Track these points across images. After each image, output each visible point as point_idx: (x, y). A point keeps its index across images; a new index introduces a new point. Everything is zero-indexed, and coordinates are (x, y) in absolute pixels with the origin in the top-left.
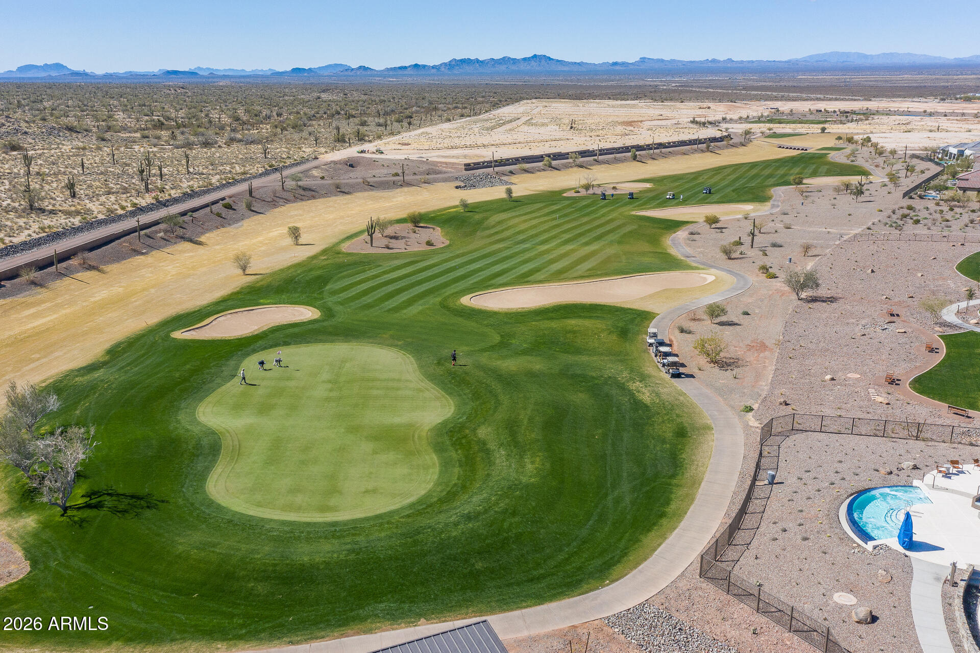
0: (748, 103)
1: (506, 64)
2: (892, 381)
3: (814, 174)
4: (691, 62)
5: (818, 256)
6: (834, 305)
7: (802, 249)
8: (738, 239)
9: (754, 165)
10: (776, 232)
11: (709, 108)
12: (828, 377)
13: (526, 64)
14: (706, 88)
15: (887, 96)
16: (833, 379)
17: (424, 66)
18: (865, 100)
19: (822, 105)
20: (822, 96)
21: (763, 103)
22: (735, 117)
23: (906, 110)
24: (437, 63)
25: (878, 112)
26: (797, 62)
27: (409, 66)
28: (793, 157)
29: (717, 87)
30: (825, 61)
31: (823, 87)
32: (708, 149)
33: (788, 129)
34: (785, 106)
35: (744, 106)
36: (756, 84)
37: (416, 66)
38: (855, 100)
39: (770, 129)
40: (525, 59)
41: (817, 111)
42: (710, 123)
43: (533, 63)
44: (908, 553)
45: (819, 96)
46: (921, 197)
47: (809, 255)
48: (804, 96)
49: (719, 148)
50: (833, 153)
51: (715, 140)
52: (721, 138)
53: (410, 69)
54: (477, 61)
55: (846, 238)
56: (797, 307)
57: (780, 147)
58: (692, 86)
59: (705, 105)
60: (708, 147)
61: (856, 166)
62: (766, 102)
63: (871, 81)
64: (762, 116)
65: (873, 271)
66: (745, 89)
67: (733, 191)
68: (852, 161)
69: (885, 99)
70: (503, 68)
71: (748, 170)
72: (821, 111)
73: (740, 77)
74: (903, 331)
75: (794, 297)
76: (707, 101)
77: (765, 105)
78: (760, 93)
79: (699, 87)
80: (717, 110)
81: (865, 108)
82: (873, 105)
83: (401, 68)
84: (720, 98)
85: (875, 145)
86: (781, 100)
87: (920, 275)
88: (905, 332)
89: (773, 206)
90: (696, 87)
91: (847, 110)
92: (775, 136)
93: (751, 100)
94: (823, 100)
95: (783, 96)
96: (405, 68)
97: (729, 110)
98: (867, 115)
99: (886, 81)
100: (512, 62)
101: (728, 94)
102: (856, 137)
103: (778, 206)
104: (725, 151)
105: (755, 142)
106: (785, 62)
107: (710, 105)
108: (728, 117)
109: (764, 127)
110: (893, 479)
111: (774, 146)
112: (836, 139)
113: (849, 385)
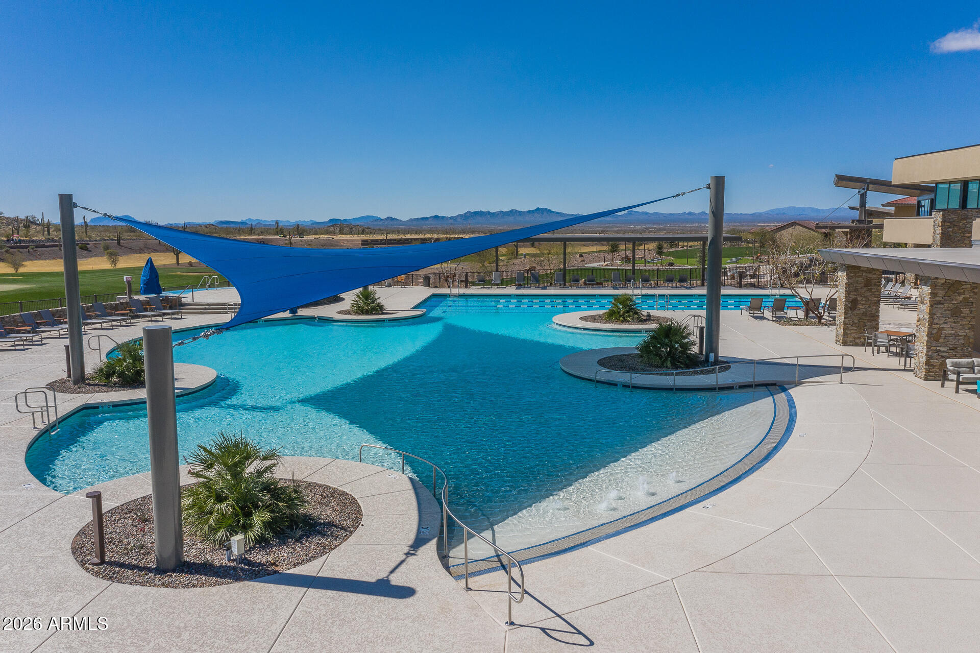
1: (513, 215)
4: (671, 214)
13: (530, 215)
17: (443, 217)
24: (455, 215)
26: (760, 215)
27: (430, 217)
30: (784, 213)
37: (436, 217)
40: (529, 212)
43: (536, 215)
53: (430, 219)
54: (489, 212)
70: (511, 219)
83: (423, 219)
96: (427, 218)
100: (518, 214)
106: (751, 214)
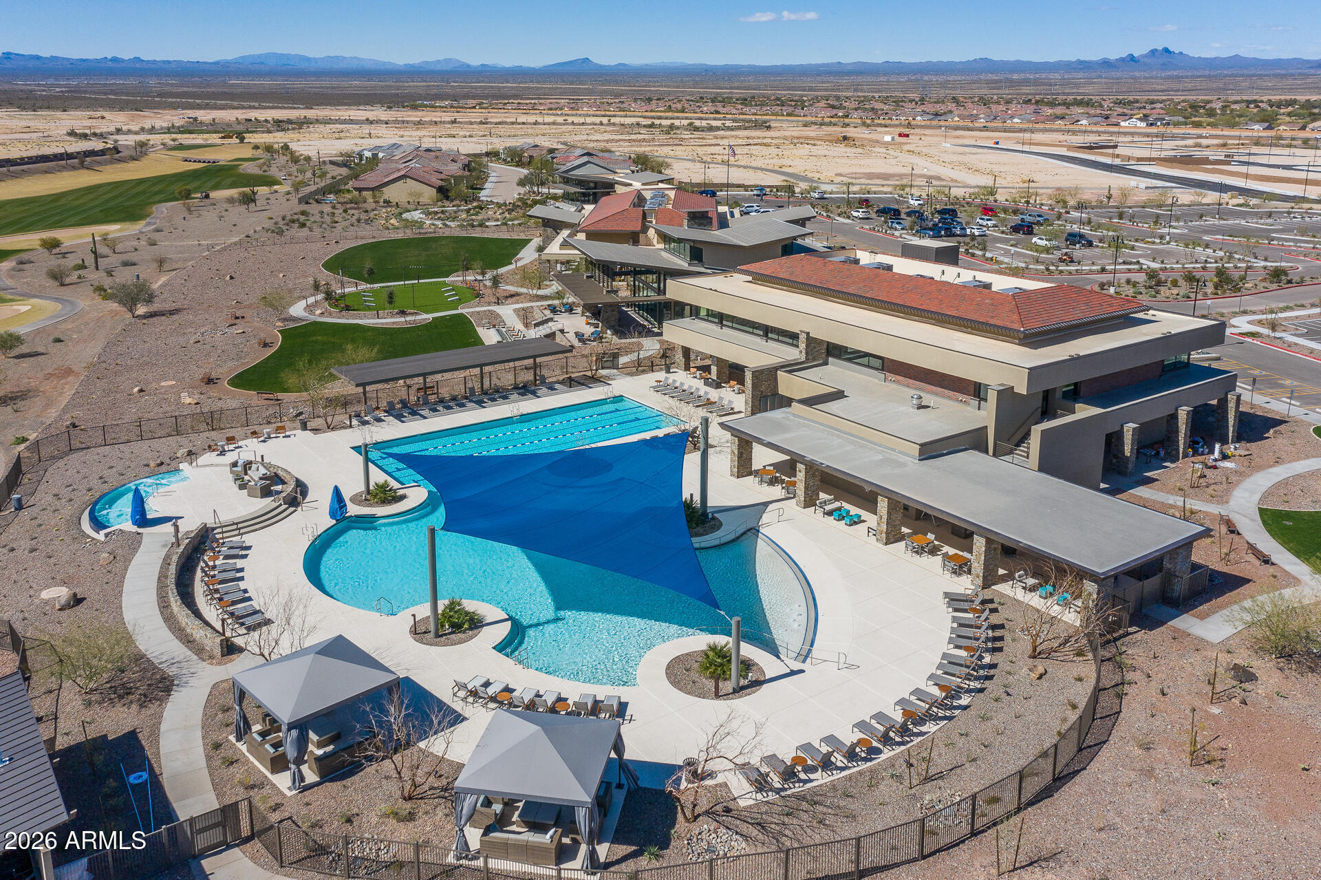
0: (160, 111)
2: (210, 381)
3: (217, 187)
5: (176, 270)
6: (175, 317)
7: (155, 265)
8: (81, 262)
9: (141, 182)
10: (136, 250)
11: (103, 118)
12: (136, 390)
14: (105, 94)
15: (331, 105)
16: (141, 391)
18: (307, 108)
19: (253, 114)
20: (256, 104)
21: (180, 111)
22: (135, 128)
23: (348, 118)
25: (317, 121)
26: (225, 63)
28: (195, 171)
29: (122, 93)
31: (261, 93)
32: (82, 166)
33: (198, 139)
34: (205, 116)
35: (152, 115)
36: (174, 90)
38: (295, 108)
39: (174, 140)
41: (246, 120)
42: (95, 134)
44: (140, 530)
45: (252, 104)
46: (318, 202)
47: (165, 269)
48: (235, 103)
49: (100, 163)
50: (246, 164)
51: (92, 153)
52: (102, 151)
55: (218, 248)
56: (130, 324)
57: (186, 161)
58: (85, 92)
59: (99, 114)
60: (82, 163)
61: (266, 176)
62: (184, 111)
63: (317, 88)
64: (173, 126)
65: (232, 278)
66: (159, 95)
67: (101, 211)
68: (265, 171)
69: (328, 107)
71: (134, 187)
72: (251, 120)
73: (152, 82)
74: (241, 331)
75: (129, 315)
76: (102, 109)
77: (183, 114)
78: (179, 100)
79: (95, 93)
80: (114, 120)
81: (302, 117)
82: (311, 113)
84: (122, 106)
85: (292, 153)
86: (205, 109)
87: (281, 275)
88: (243, 332)
89: (148, 224)
90: (91, 93)
91: (280, 119)
92: (181, 147)
93: (164, 108)
94: (256, 108)
95: (207, 104)
97: (131, 120)
98: (301, 124)
99: (333, 88)
101: (134, 102)
102: (276, 146)
103: (155, 223)
104: (108, 167)
105: (152, 155)
106: (213, 63)
107: (104, 114)
108: (125, 128)
109: (167, 138)
110: (164, 468)
111: (178, 160)
112: (253, 148)
113: (161, 393)
